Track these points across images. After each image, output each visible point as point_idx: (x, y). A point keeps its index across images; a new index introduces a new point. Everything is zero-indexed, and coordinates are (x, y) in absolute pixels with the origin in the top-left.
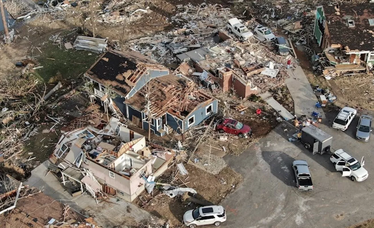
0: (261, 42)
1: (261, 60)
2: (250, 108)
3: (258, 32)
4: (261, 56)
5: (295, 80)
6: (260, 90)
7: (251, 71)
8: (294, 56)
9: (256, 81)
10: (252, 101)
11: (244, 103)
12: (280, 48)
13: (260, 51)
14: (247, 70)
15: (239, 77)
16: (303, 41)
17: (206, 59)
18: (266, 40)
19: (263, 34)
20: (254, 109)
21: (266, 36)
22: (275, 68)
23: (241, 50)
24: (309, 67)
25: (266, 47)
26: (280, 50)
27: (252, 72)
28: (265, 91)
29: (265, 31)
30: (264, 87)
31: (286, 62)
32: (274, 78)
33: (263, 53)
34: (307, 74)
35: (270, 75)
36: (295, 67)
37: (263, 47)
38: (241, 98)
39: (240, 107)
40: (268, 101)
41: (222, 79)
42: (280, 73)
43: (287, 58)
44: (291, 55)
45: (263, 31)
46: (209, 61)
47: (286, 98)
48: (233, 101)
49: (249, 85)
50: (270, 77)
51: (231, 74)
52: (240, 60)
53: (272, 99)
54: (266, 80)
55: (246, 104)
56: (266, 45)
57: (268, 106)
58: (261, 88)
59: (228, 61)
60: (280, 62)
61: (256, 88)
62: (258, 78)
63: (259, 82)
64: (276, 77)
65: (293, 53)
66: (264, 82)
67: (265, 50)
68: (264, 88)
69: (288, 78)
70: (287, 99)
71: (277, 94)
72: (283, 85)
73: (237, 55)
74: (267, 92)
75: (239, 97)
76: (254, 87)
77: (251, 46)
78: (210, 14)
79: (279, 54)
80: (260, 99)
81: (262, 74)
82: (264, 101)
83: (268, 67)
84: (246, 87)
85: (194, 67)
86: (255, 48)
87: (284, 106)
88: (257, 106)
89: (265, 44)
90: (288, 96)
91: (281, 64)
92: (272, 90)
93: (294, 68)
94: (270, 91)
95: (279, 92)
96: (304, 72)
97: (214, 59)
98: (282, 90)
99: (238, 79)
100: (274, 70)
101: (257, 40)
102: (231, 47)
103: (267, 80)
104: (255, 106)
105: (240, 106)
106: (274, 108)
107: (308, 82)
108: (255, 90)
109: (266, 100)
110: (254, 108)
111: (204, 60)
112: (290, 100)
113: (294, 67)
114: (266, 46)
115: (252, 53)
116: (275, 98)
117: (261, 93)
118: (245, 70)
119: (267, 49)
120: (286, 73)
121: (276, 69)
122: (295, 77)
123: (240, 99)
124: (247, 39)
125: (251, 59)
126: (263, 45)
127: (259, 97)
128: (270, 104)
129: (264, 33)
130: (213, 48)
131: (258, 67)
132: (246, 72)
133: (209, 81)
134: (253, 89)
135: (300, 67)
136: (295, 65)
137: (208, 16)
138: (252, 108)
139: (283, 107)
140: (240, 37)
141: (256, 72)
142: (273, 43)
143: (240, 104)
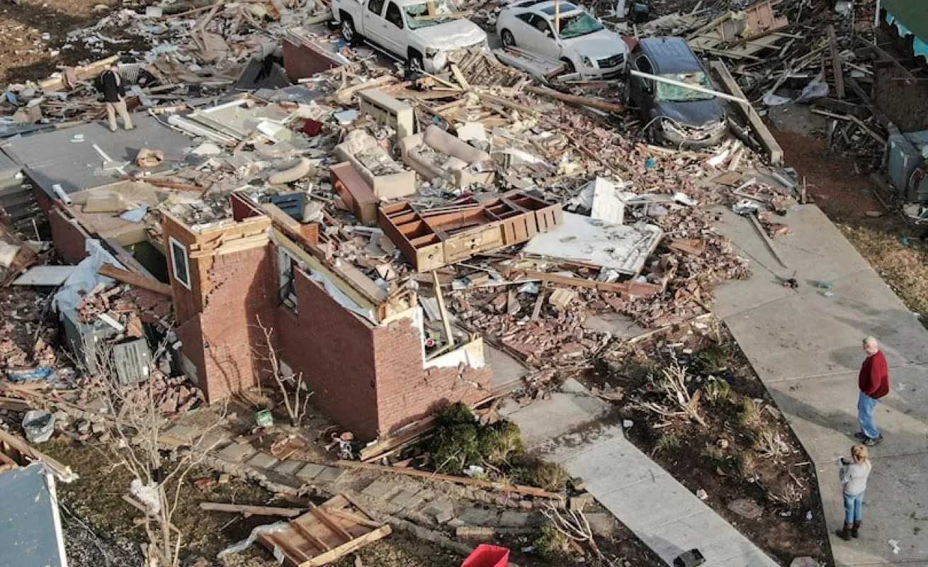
0: (537, 83)
1: (532, 172)
2: (412, 538)
3: (522, 31)
4: (532, 147)
5: (788, 291)
6: (511, 373)
7: (449, 233)
8: (764, 150)
9: (484, 301)
10: (431, 468)
11: (361, 486)
12: (660, 95)
13: (532, 123)
14: (424, 230)
15: (320, 256)
16: (804, 82)
17: (132, 176)
18: (569, 66)
19: (551, 36)
20: (445, 540)
21: (571, 47)
22: (629, 216)
23: (394, 115)
24: (876, 214)
25: (575, 106)
26: (667, 108)
27: (453, 242)
28: (556, 380)
29: (559, 16)
30: (547, 343)
31: (706, 182)
32: (623, 278)
33: (545, 135)
34: (874, 253)
35: (597, 258)
36: (782, 213)
37: (550, 106)
38: (345, 440)
39: (318, 531)
40: (575, 463)
41: (189, 287)
42: (672, 246)
43: (715, 161)
44: (737, 144)
45: (548, 18)
46: (154, 183)
47: (738, 429)
48: (270, 472)
49: (406, 322)
50: (595, 271)
51: (262, 241)
52: (381, 171)
53: (615, 441)
54: (562, 298)
55: (378, 497)
56: (569, 97)
57: (578, 504)
58: (521, 358)
59: (291, 185)
60: (670, 183)
61: (474, 354)
62: (500, 282)
63: (505, 310)
64: (644, 272)
65: (754, 131)
66: (548, 308)
67: (564, 120)
68: (549, 353)
69: (737, 276)
70: (747, 440)
71: (659, 397)
72: (700, 326)
73: (358, 143)
74: (572, 384)
75: (327, 438)
76: (459, 343)
77: (474, 97)
78: (284, 11)
79: (659, 138)
80: (509, 441)
81: (537, 256)
82: (547, 459)
83: (585, 211)
84: (378, 342)
85: (45, 231)
86: (499, 109)
87: (720, 503)
88: (481, 514)
89: (566, 91)
90: (753, 415)
91: (672, 193)
92: (616, 366)
93: (773, 218)
94: (598, 373)
95: (675, 381)
96: (852, 237)
97: (195, 173)
98: (696, 368)
99: (318, 276)
100: (629, 228)
101: (513, 72)
102: (335, 104)
103: (574, 294)
104: (460, 511)
105: (321, 519)
106: (636, 526)
107: (899, 304)
108: (464, 369)
109: (562, 450)
110: (452, 532)
111: (117, 177)
112: (777, 445)
113: (772, 209)
114: (566, 103)
115: (473, 130)
116: (643, 436)
117: (517, 397)
118: (403, 230)
119: (577, 120)
120: (716, 249)
121: (638, 225)
122: (787, 275)
123: (335, 453)
124: (449, 64)
125: (459, 165)
126: (551, 99)
127: (502, 426)
128: (595, 489)
129: (556, 29)
130: (208, 111)
131: (507, 208)
132: (413, 243)
133: (105, 318)
134: (450, 360)
135: (814, 209)
136: (777, 199)
137: (268, 19)
138: (431, 536)
139: (716, 518)
140: (404, 53)
141: (488, 238)
142: (614, 88)
143: (320, 500)
